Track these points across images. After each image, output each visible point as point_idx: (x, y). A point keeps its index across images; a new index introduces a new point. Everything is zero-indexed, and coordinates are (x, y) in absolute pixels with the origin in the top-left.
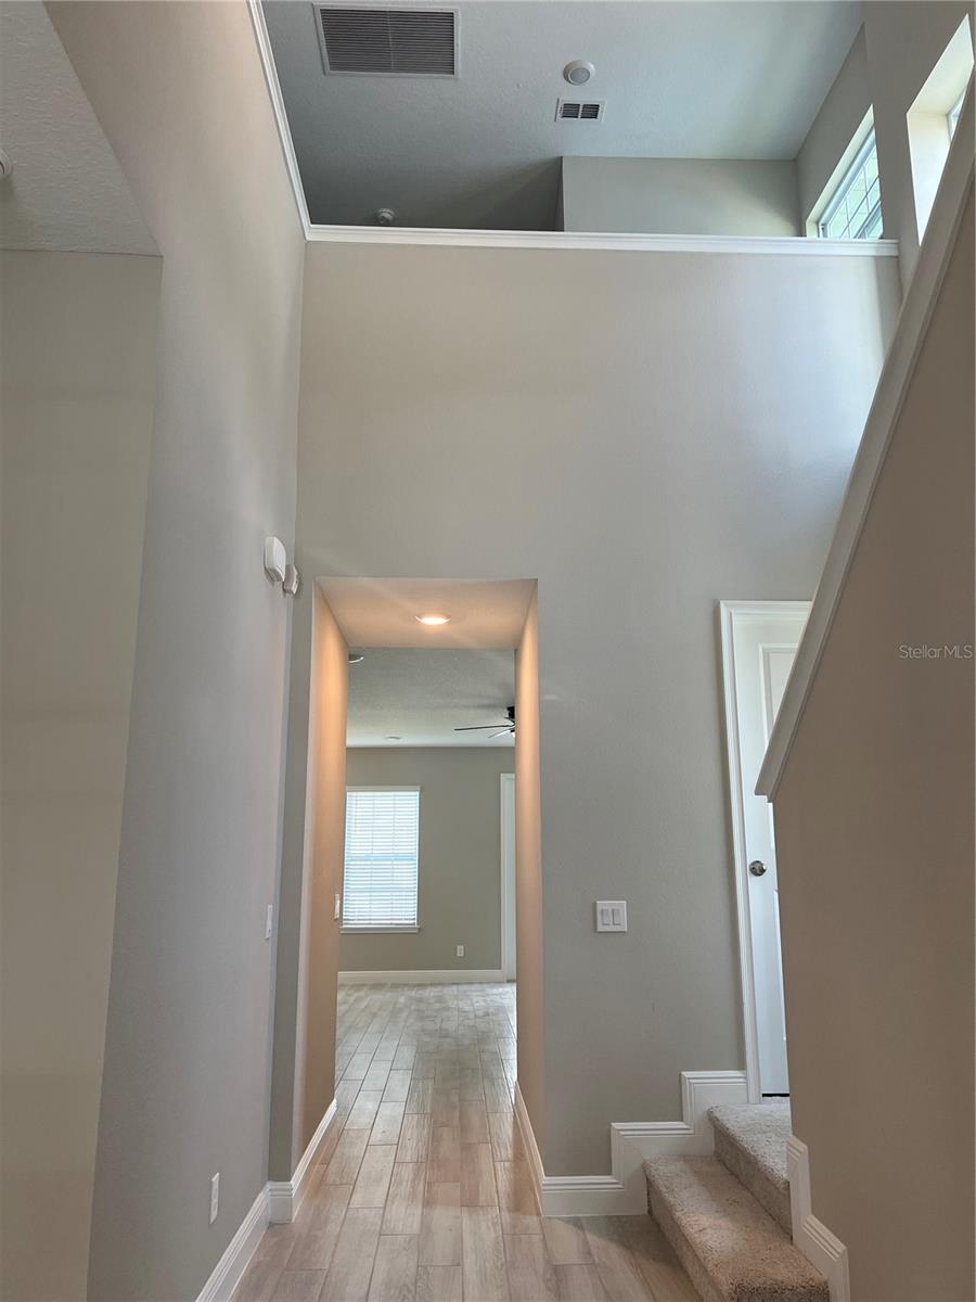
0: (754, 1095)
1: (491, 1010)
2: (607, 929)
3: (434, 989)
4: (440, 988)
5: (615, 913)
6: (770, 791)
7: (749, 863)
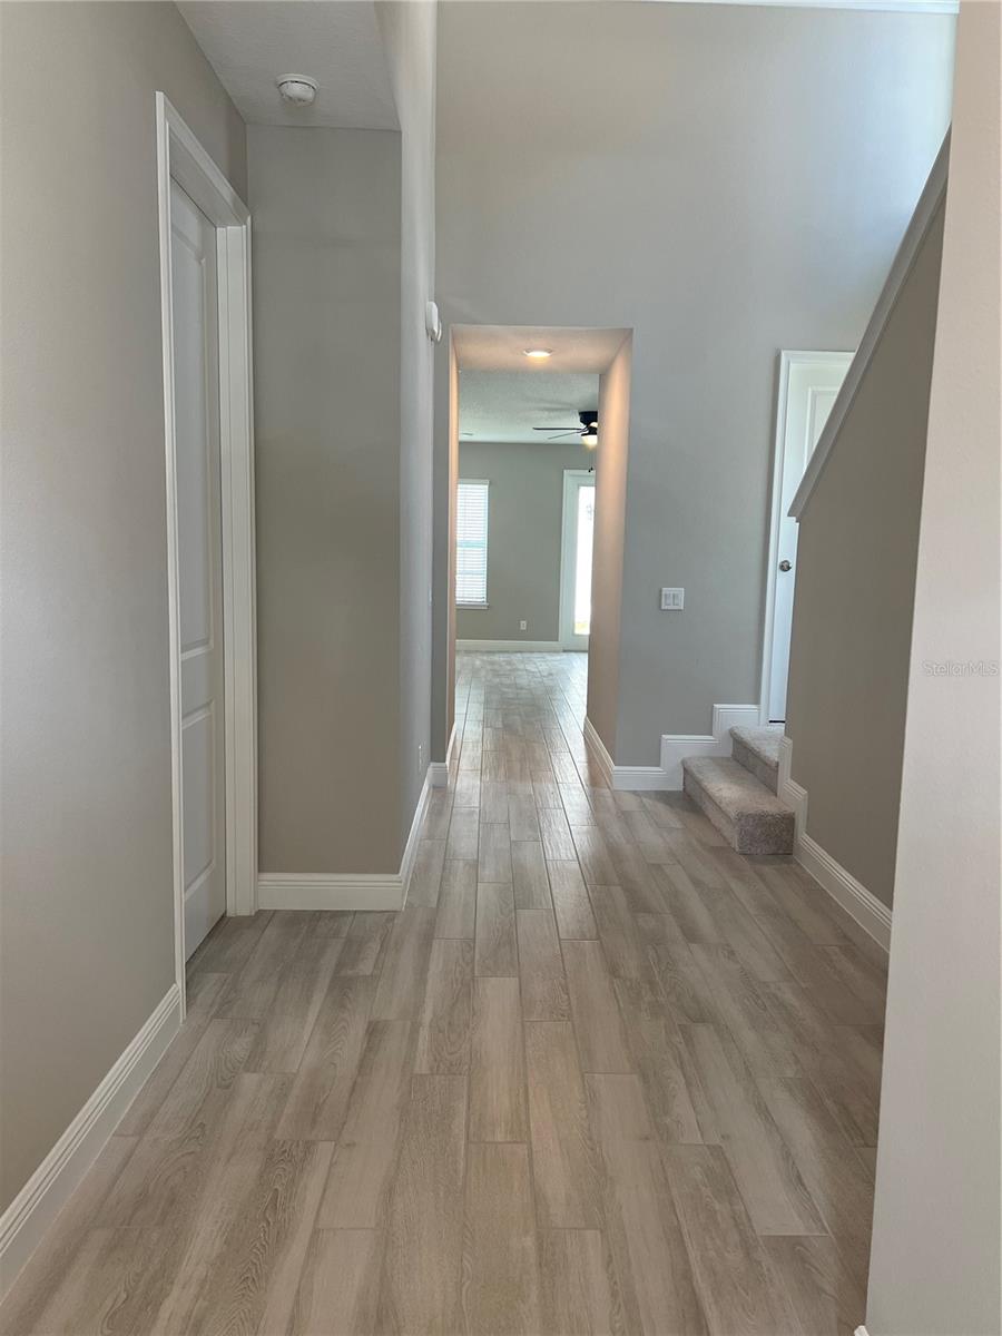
0: (763, 720)
1: (553, 671)
2: (670, 607)
3: (501, 655)
4: (506, 655)
5: (675, 596)
6: (798, 514)
7: (779, 562)
